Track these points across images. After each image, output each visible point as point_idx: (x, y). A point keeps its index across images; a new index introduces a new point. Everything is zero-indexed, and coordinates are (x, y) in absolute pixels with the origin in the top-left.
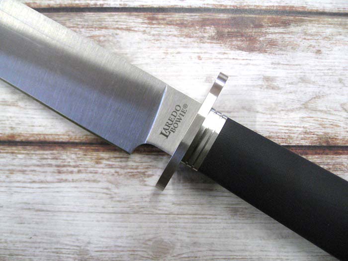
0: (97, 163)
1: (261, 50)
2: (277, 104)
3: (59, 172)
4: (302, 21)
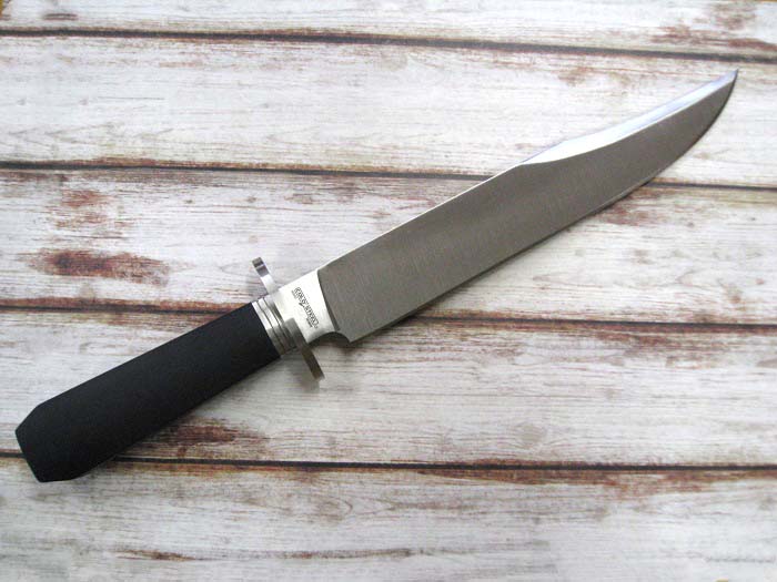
0: (463, 340)
2: (650, 278)
4: (672, 193)
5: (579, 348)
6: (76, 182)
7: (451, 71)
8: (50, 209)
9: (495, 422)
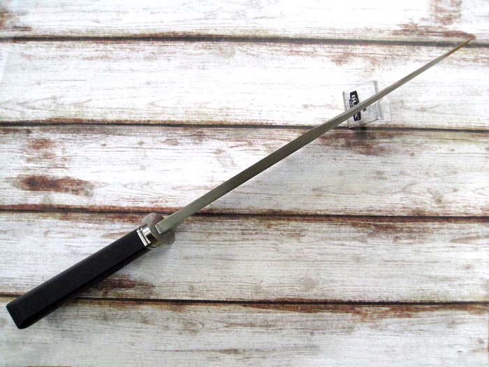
0: (269, 228)
1: (375, 154)
2: (385, 189)
3: (243, 234)
4: (402, 134)
5: (339, 232)
6: (37, 134)
7: (262, 58)
8: (23, 150)
9: (287, 277)
